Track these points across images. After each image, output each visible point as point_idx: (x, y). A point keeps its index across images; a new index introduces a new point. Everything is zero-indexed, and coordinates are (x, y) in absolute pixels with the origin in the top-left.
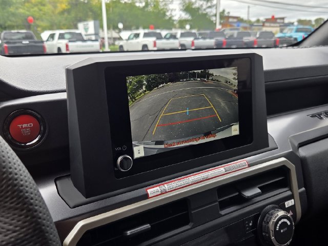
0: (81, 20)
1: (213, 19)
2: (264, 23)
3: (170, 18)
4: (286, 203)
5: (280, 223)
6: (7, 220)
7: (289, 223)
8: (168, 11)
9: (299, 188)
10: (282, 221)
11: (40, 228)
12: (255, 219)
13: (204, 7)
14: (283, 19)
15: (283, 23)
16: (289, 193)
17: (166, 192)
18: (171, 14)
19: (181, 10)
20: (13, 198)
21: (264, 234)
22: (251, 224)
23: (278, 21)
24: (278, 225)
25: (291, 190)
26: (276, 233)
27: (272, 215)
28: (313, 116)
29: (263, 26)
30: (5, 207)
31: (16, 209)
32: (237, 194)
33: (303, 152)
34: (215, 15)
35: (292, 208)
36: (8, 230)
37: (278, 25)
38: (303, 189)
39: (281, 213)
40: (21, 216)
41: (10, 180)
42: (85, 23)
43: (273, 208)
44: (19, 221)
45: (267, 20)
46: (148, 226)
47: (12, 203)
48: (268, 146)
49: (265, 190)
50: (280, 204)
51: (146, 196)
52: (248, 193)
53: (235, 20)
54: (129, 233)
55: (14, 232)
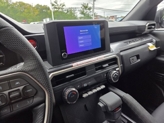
0: (44, 18)
1: (92, 16)
2: (110, 17)
3: (76, 16)
4: (116, 69)
5: (114, 74)
6: (31, 63)
7: (117, 75)
8: (75, 13)
9: (121, 65)
10: (115, 74)
11: (41, 65)
12: (107, 73)
13: (88, 12)
14: (116, 16)
15: (116, 17)
16: (117, 66)
17: (78, 65)
18: (76, 15)
19: (80, 14)
20: (32, 56)
21: (110, 78)
22: (105, 75)
23: (115, 17)
24: (114, 75)
25: (118, 65)
26: (113, 78)
27: (112, 72)
28: (125, 42)
29: (109, 19)
30: (30, 59)
31: (34, 59)
32: (101, 66)
33: (122, 54)
34: (93, 15)
35: (118, 71)
36: (32, 66)
37: (114, 18)
38: (122, 65)
39: (115, 72)
40: (35, 61)
41: (31, 50)
42: (46, 19)
43: (112, 70)
44: (34, 63)
45: (111, 17)
46: (73, 75)
47: (32, 58)
48: (110, 51)
49: (110, 65)
50: (114, 69)
51: (72, 66)
52: (104, 66)
53: (100, 17)
54: (67, 77)
55: (34, 66)
